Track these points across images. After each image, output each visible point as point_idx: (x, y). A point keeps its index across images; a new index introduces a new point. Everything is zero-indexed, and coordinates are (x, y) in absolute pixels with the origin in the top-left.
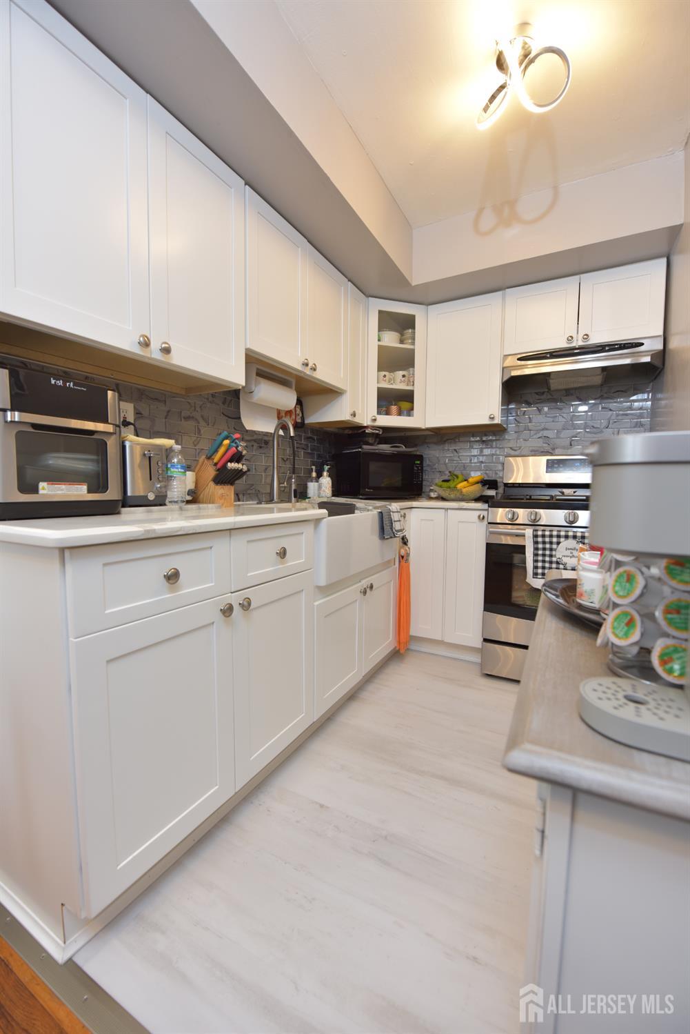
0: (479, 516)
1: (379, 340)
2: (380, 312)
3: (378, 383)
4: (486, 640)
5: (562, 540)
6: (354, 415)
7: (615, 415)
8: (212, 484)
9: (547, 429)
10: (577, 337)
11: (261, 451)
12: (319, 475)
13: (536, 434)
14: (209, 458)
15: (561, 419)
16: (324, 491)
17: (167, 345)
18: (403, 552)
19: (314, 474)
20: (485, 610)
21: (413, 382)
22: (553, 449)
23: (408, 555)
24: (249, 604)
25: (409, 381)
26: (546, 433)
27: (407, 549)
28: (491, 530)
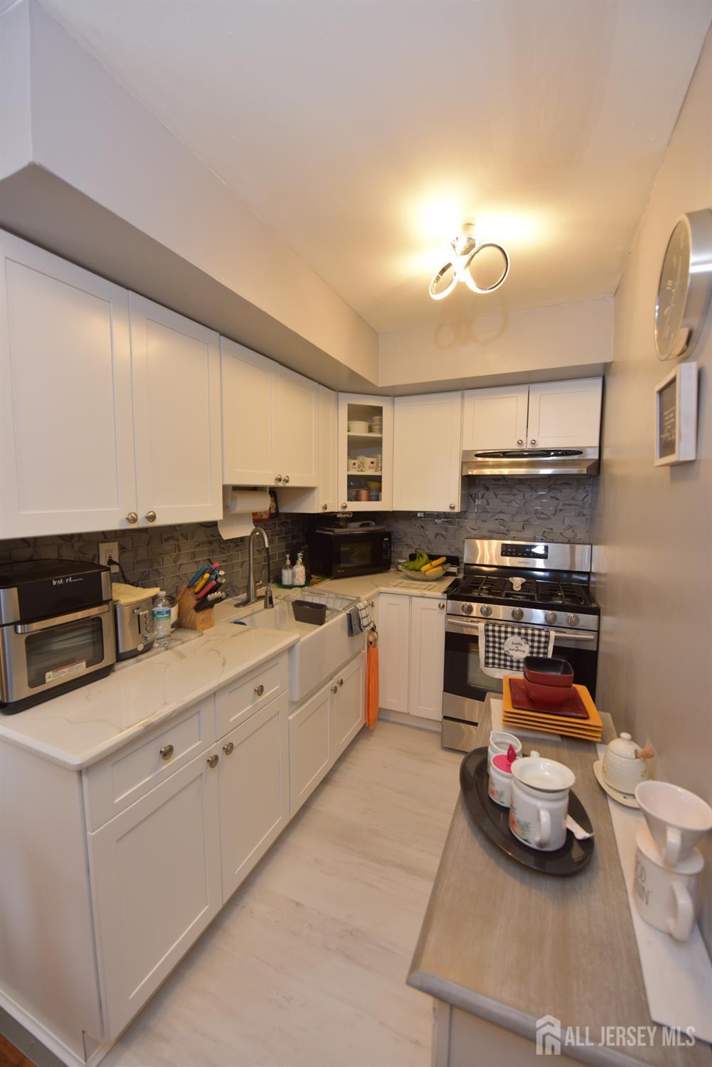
0: (439, 605)
1: (349, 431)
2: (349, 405)
3: (348, 470)
4: (445, 717)
5: (509, 635)
6: (325, 508)
7: (561, 504)
8: (193, 612)
9: (503, 513)
10: (527, 440)
11: (238, 548)
12: (293, 563)
13: (493, 516)
14: (191, 585)
15: (514, 504)
16: (298, 579)
17: (152, 513)
18: (371, 639)
19: (288, 562)
20: (444, 691)
21: (381, 467)
22: (508, 531)
23: (376, 640)
24: (232, 747)
25: (377, 465)
26: (501, 516)
27: (375, 635)
28: (449, 620)
